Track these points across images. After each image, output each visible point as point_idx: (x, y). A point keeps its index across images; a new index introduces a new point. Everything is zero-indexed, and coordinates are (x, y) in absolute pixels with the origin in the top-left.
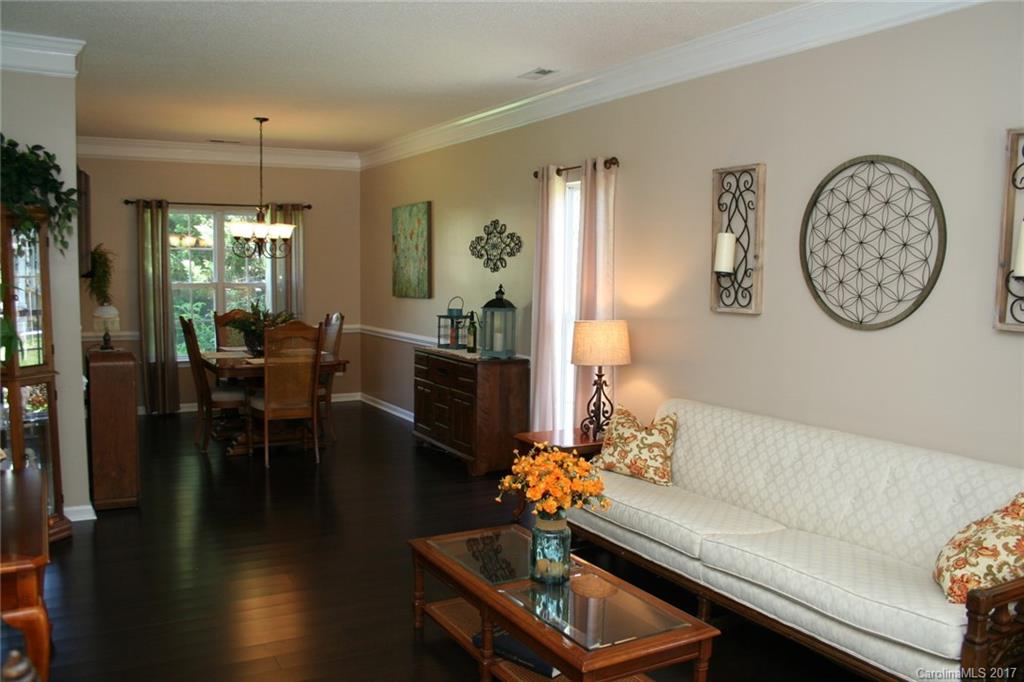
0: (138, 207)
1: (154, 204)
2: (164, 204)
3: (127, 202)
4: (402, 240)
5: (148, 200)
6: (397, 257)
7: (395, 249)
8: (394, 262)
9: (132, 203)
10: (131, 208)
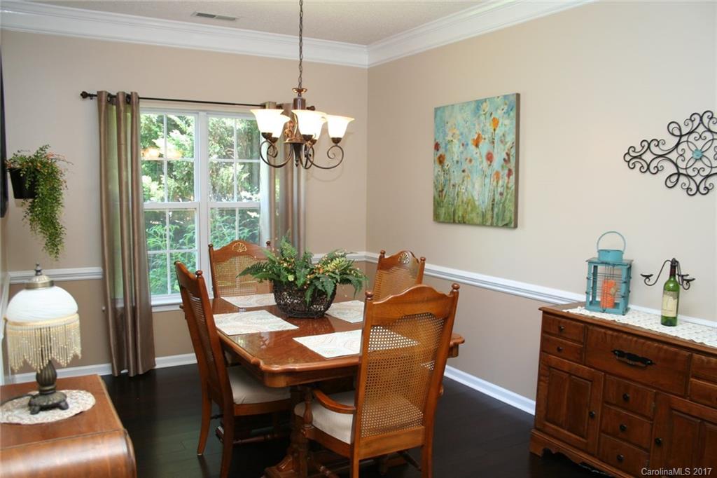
0: (100, 101)
1: (121, 98)
2: (134, 99)
3: (85, 95)
4: (456, 148)
5: (114, 93)
6: (446, 172)
7: (441, 160)
8: (437, 178)
9: (91, 96)
10: (91, 104)
